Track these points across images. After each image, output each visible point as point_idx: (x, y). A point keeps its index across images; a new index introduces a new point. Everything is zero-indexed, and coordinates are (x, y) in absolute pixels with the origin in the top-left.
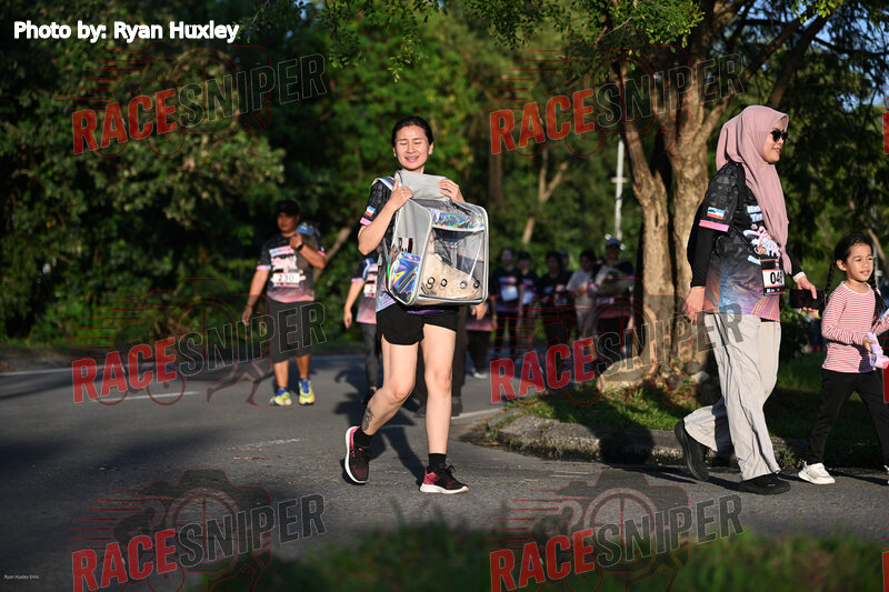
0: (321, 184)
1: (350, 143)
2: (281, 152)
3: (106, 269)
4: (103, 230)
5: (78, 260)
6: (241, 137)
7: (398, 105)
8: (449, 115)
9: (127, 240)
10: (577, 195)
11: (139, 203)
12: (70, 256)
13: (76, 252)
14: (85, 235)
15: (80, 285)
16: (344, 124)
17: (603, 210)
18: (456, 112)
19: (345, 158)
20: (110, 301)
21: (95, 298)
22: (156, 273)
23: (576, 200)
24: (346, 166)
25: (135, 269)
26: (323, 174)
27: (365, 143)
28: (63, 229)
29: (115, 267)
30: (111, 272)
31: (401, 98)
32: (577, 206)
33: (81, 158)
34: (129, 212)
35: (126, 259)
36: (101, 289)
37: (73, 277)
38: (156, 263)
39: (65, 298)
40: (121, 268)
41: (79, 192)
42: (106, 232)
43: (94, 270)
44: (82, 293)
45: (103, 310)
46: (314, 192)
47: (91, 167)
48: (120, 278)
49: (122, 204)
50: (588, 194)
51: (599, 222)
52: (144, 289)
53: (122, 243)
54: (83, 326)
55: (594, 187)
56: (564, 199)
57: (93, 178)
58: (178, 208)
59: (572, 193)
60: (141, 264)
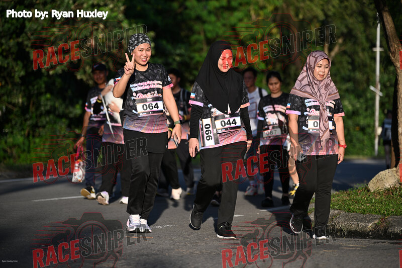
0: (179, 55)
1: (197, 27)
2: (152, 34)
3: (38, 113)
4: (36, 87)
5: (20, 107)
6: (125, 24)
8: (263, 8)
9: (52, 93)
10: (350, 60)
11: (59, 69)
12: (14, 105)
13: (18, 102)
14: (24, 91)
15: (21, 124)
16: (193, 14)
17: (368, 70)
18: (267, 5)
19: (194, 38)
20: (41, 134)
21: (31, 133)
22: (71, 115)
23: (349, 63)
24: (195, 43)
25: (57, 113)
26: (180, 48)
27: (208, 27)
28: (10, 87)
29: (44, 112)
30: (41, 115)
32: (350, 67)
33: (20, 40)
34: (53, 75)
35: (51, 106)
36: (35, 126)
37: (17, 119)
38: (71, 109)
39: (12, 133)
40: (48, 113)
41: (19, 62)
42: (37, 89)
43: (30, 114)
44: (23, 129)
45: (37, 140)
46: (174, 60)
47: (27, 46)
48: (48, 119)
49: (48, 70)
50: (357, 59)
51: (365, 77)
52: (63, 126)
53: (48, 96)
54: (24, 151)
55: (361, 54)
56: (341, 62)
57: (28, 53)
58: (85, 72)
59: (346, 59)
60: (61, 110)
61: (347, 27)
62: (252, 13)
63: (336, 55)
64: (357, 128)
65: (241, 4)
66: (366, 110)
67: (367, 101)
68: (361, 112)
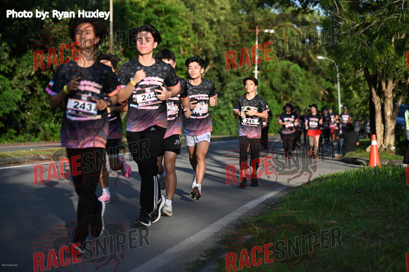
7: (168, 42)
10: (217, 74)
23: (217, 76)
31: (169, 39)
50: (222, 73)
55: (224, 70)
56: (212, 75)
59: (215, 73)
61: (218, 53)
62: (181, 49)
63: (209, 70)
64: (219, 117)
65: (174, 44)
66: (224, 105)
67: (224, 99)
68: (221, 106)
